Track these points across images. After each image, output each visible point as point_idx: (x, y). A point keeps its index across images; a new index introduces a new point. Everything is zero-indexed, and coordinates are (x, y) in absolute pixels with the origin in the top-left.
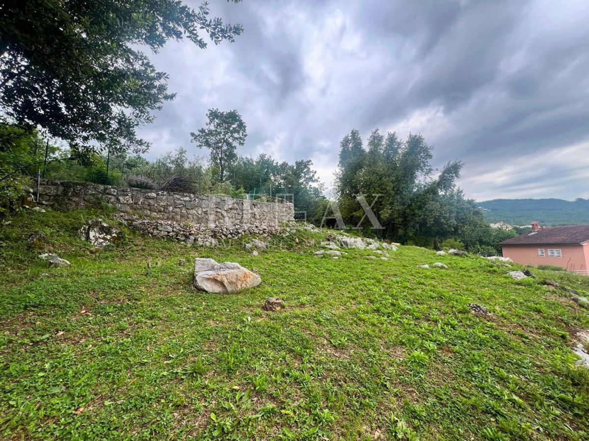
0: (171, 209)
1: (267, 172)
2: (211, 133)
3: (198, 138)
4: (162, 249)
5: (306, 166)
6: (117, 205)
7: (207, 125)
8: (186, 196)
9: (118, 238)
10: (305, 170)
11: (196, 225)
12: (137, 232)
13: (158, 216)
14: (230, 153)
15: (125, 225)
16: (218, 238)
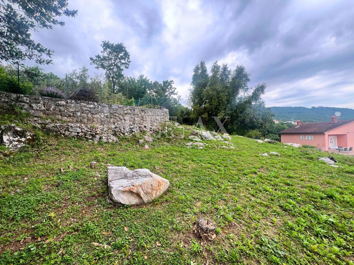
0: (79, 114)
1: (145, 87)
2: (104, 59)
3: (95, 62)
4: (74, 147)
5: (169, 84)
6: (30, 111)
7: (102, 53)
8: (91, 104)
9: (33, 140)
10: (169, 87)
11: (100, 127)
12: (51, 133)
13: (69, 120)
14: (119, 73)
15: (39, 128)
16: (118, 136)
